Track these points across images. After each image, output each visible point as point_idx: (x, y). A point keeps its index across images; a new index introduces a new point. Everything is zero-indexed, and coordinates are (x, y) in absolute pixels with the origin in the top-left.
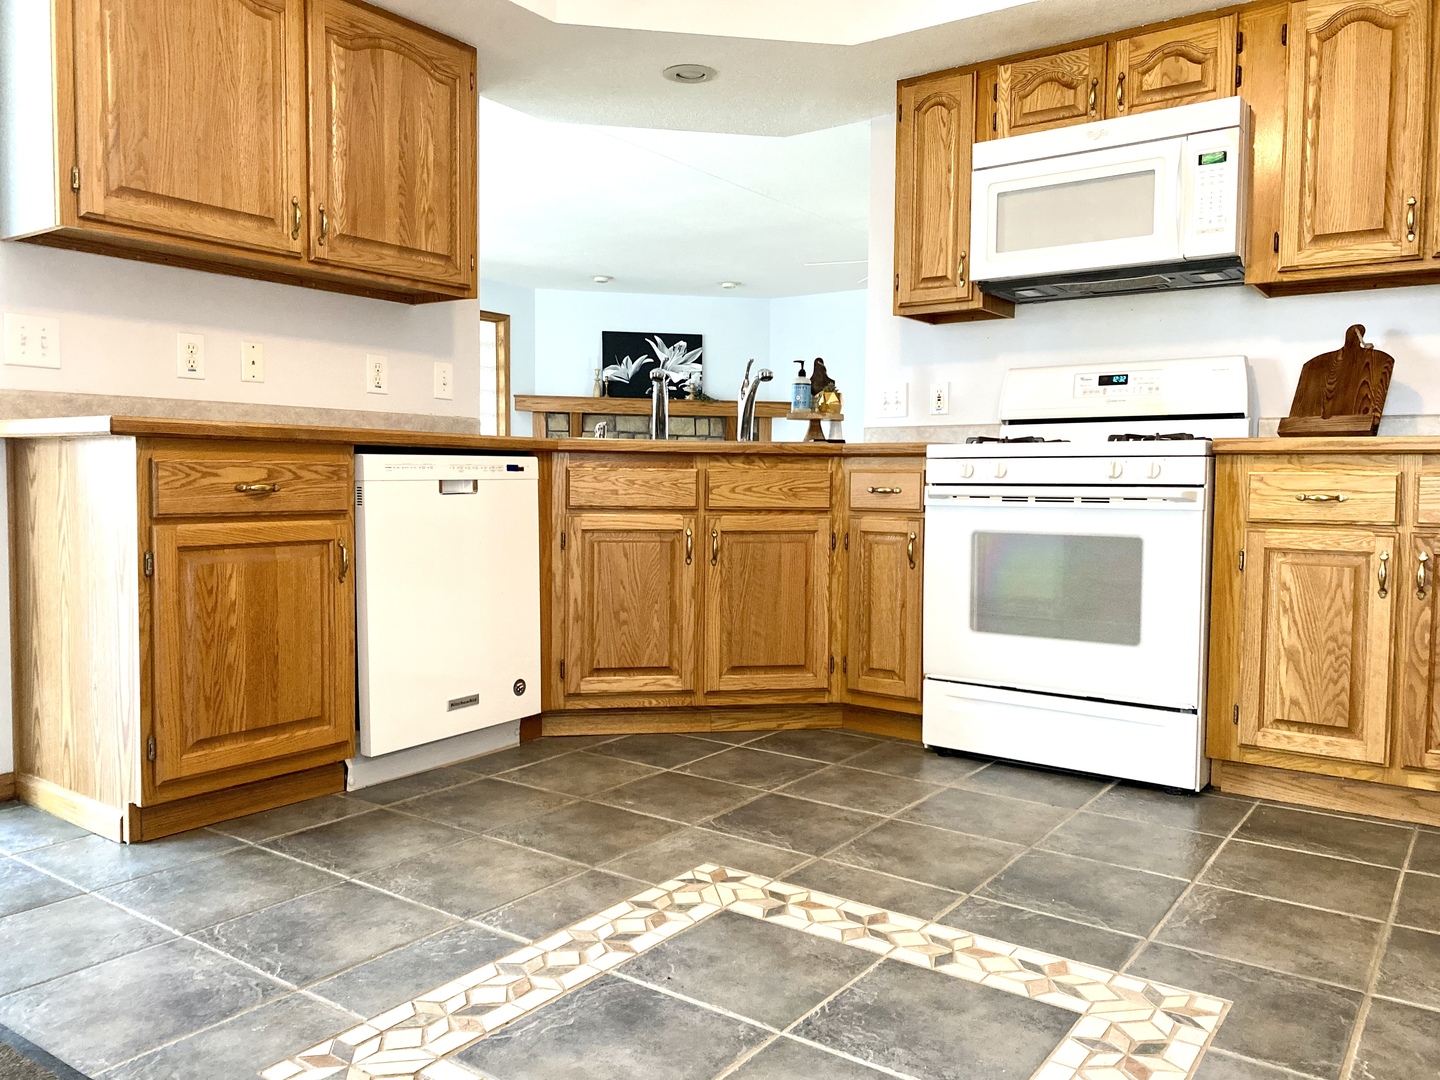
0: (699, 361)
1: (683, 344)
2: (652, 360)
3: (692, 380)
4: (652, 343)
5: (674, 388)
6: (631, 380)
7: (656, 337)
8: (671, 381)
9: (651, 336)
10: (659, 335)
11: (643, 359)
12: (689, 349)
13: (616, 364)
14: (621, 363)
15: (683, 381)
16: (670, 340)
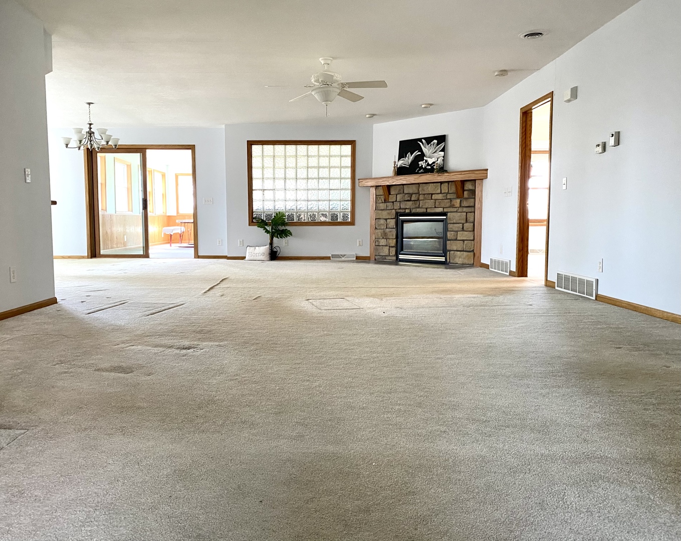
0: (443, 150)
1: (435, 141)
2: (420, 153)
3: (438, 162)
4: (420, 143)
5: (430, 167)
6: (410, 165)
7: (423, 140)
8: (428, 163)
9: (420, 140)
10: (424, 138)
11: (417, 153)
12: (438, 144)
13: (404, 157)
14: (406, 156)
15: (434, 163)
16: (429, 140)
